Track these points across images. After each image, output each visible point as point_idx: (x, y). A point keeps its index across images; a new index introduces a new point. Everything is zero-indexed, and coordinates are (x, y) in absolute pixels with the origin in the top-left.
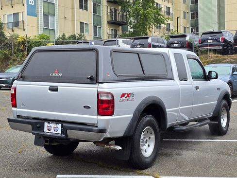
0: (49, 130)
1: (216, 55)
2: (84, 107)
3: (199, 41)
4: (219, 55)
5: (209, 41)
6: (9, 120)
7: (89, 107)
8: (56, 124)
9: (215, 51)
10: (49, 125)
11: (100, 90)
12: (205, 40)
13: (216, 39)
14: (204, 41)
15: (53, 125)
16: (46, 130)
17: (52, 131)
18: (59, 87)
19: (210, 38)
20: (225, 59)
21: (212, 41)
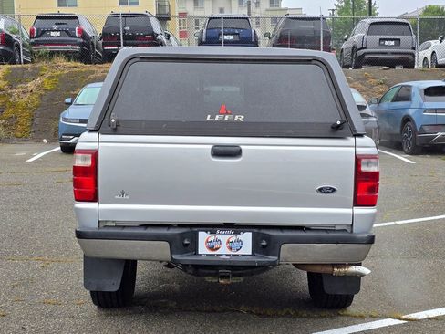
0: (212, 248)
1: (72, 63)
2: (320, 190)
3: (32, 32)
4: (79, 64)
5: (52, 34)
6: (80, 235)
7: (334, 190)
8: (236, 233)
9: (68, 55)
10: (212, 237)
11: (361, 151)
12: (44, 32)
13: (66, 31)
14: (42, 33)
15: (224, 237)
16: (203, 249)
17: (224, 250)
18: (242, 147)
19: (55, 27)
20: (93, 72)
21: (58, 34)
